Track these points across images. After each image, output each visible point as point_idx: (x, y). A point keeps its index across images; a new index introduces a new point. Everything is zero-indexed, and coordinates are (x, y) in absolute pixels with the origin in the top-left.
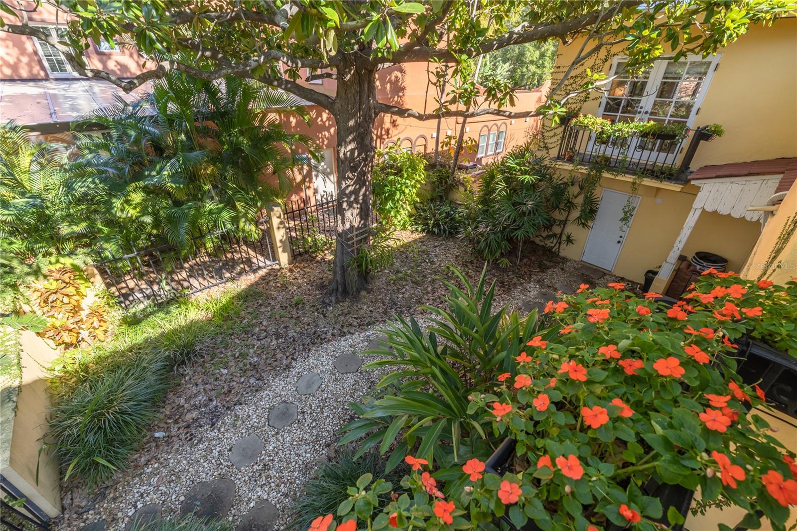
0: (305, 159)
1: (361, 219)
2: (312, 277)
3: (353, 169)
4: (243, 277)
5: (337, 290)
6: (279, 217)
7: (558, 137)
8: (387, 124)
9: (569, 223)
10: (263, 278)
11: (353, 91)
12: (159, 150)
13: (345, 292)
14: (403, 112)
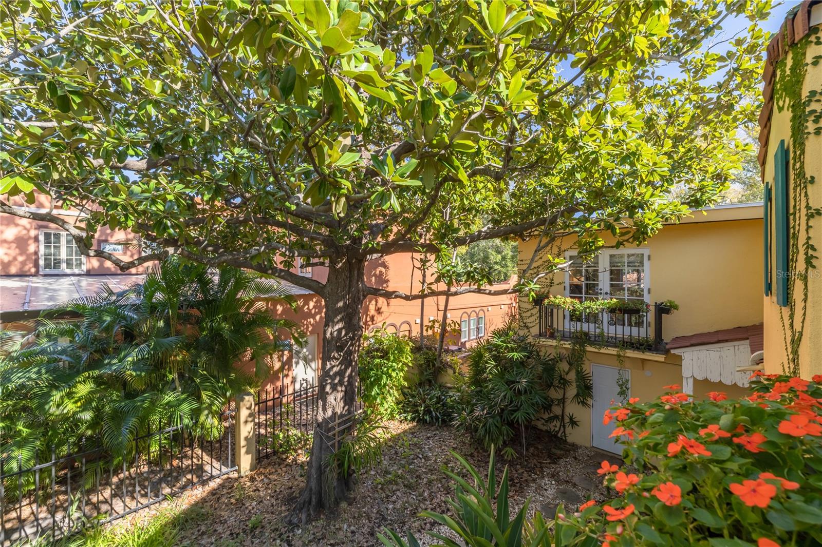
0: (287, 345)
1: (345, 404)
2: (279, 487)
3: (339, 349)
4: (187, 493)
5: (310, 502)
6: (249, 408)
7: (535, 317)
8: (372, 311)
9: (568, 401)
10: (213, 493)
11: (343, 276)
12: (130, 336)
13: (320, 505)
14: (389, 295)
